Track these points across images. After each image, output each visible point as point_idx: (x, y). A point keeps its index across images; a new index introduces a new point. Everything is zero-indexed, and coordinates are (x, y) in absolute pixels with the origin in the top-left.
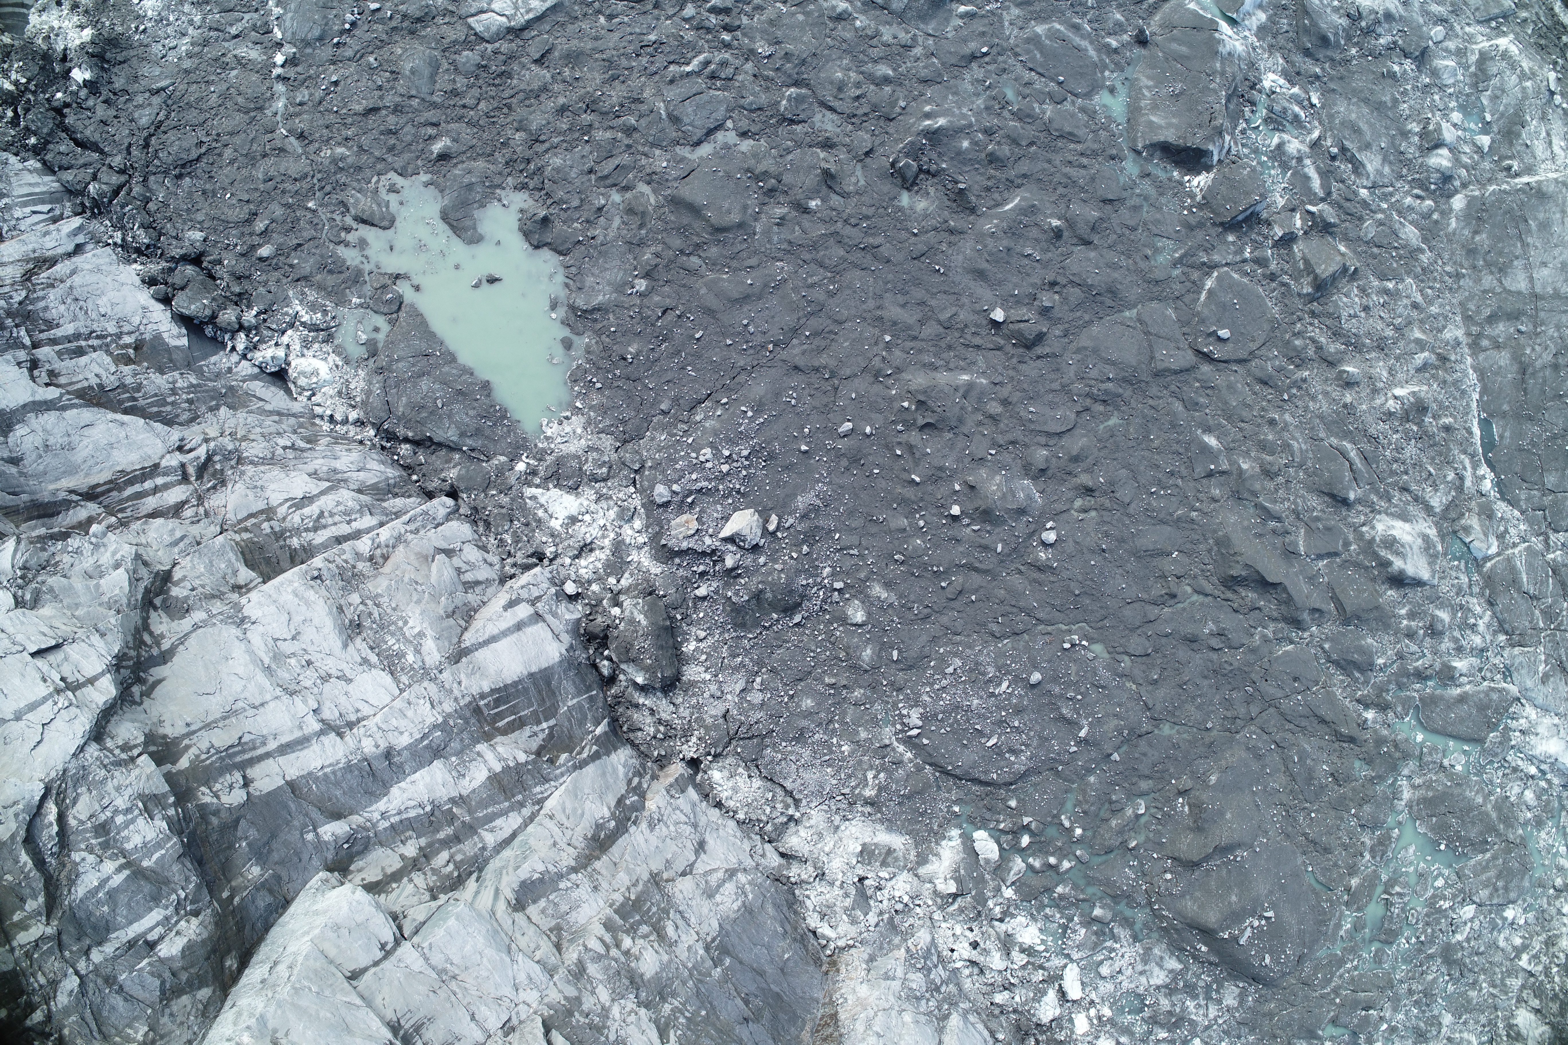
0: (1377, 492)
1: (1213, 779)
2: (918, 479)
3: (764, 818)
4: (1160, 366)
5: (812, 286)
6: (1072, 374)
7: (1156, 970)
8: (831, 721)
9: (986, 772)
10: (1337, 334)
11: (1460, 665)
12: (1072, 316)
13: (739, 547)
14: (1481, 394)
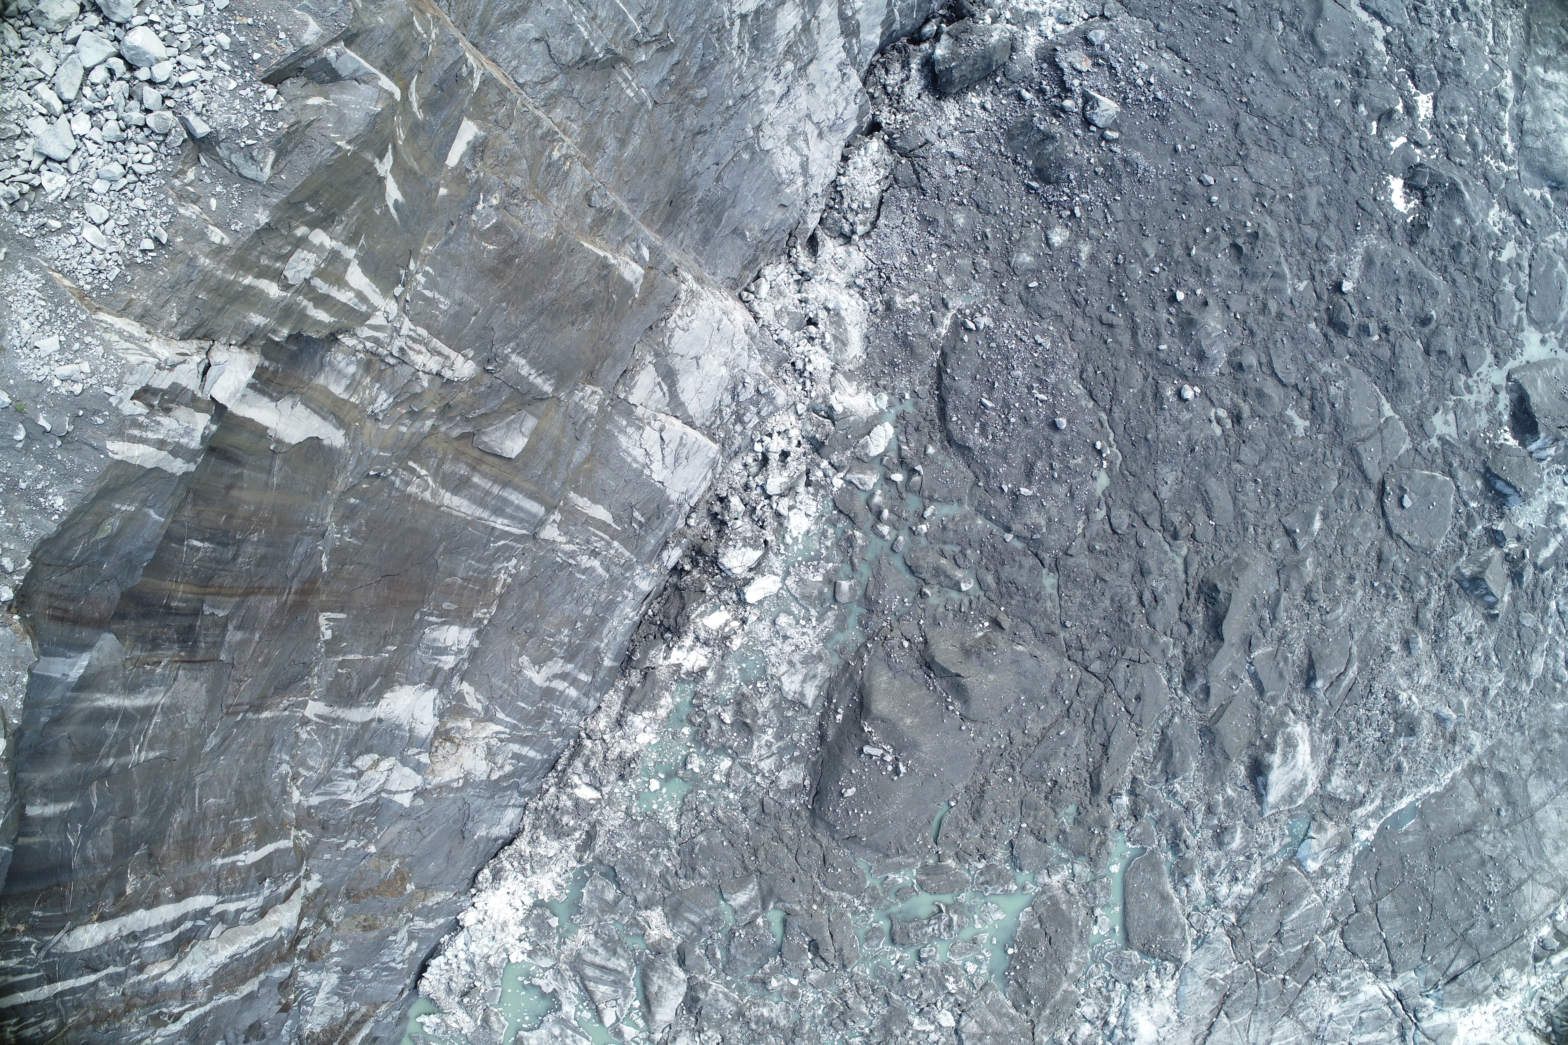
0: (1326, 714)
1: (1020, 648)
2: (1194, 252)
3: (845, 206)
4: (1361, 448)
5: (1303, 124)
6: (1324, 370)
7: (800, 677)
8: (949, 247)
9: (956, 409)
10: (1440, 616)
11: (1197, 883)
12: (1368, 355)
13: (1084, 108)
14: (1435, 795)
